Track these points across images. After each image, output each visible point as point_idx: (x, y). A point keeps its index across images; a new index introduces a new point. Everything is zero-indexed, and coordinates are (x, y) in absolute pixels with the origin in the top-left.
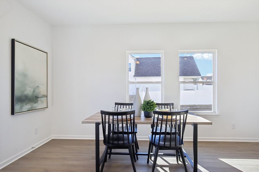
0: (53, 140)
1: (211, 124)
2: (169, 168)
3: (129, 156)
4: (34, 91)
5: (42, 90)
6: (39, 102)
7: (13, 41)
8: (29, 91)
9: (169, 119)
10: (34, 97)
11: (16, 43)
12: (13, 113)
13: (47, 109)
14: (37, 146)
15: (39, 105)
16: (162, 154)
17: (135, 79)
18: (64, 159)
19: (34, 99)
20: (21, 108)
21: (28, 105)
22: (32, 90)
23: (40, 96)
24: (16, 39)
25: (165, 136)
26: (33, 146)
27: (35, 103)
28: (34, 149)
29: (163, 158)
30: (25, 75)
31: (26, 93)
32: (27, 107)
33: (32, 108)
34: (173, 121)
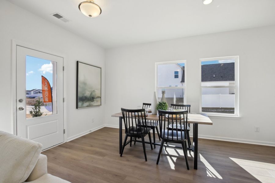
0: (105, 128)
1: (211, 124)
2: (177, 159)
3: (142, 143)
4: (91, 94)
5: (97, 93)
6: (95, 101)
7: (77, 62)
8: (87, 94)
9: (174, 118)
10: (91, 98)
11: (79, 63)
12: (77, 108)
13: (101, 106)
14: (93, 130)
15: (95, 103)
16: (174, 146)
17: (182, 84)
18: (106, 140)
19: (91, 99)
20: (82, 104)
21: (87, 103)
22: (90, 93)
23: (95, 97)
24: (79, 61)
25: (173, 131)
26: (90, 130)
27: (92, 102)
28: (91, 132)
29: (177, 150)
30: (85, 84)
31: (85, 95)
32: (86, 104)
33: (90, 105)
34: (178, 120)
